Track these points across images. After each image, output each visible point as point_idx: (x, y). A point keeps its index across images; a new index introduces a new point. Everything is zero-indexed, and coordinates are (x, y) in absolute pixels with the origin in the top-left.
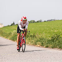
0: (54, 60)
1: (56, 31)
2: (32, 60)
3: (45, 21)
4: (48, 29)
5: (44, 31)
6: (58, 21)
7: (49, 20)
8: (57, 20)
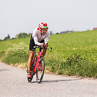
0: (71, 94)
1: (74, 49)
2: (36, 94)
3: (57, 33)
4: (61, 45)
5: (56, 49)
6: (78, 32)
7: (63, 32)
8: (76, 32)
